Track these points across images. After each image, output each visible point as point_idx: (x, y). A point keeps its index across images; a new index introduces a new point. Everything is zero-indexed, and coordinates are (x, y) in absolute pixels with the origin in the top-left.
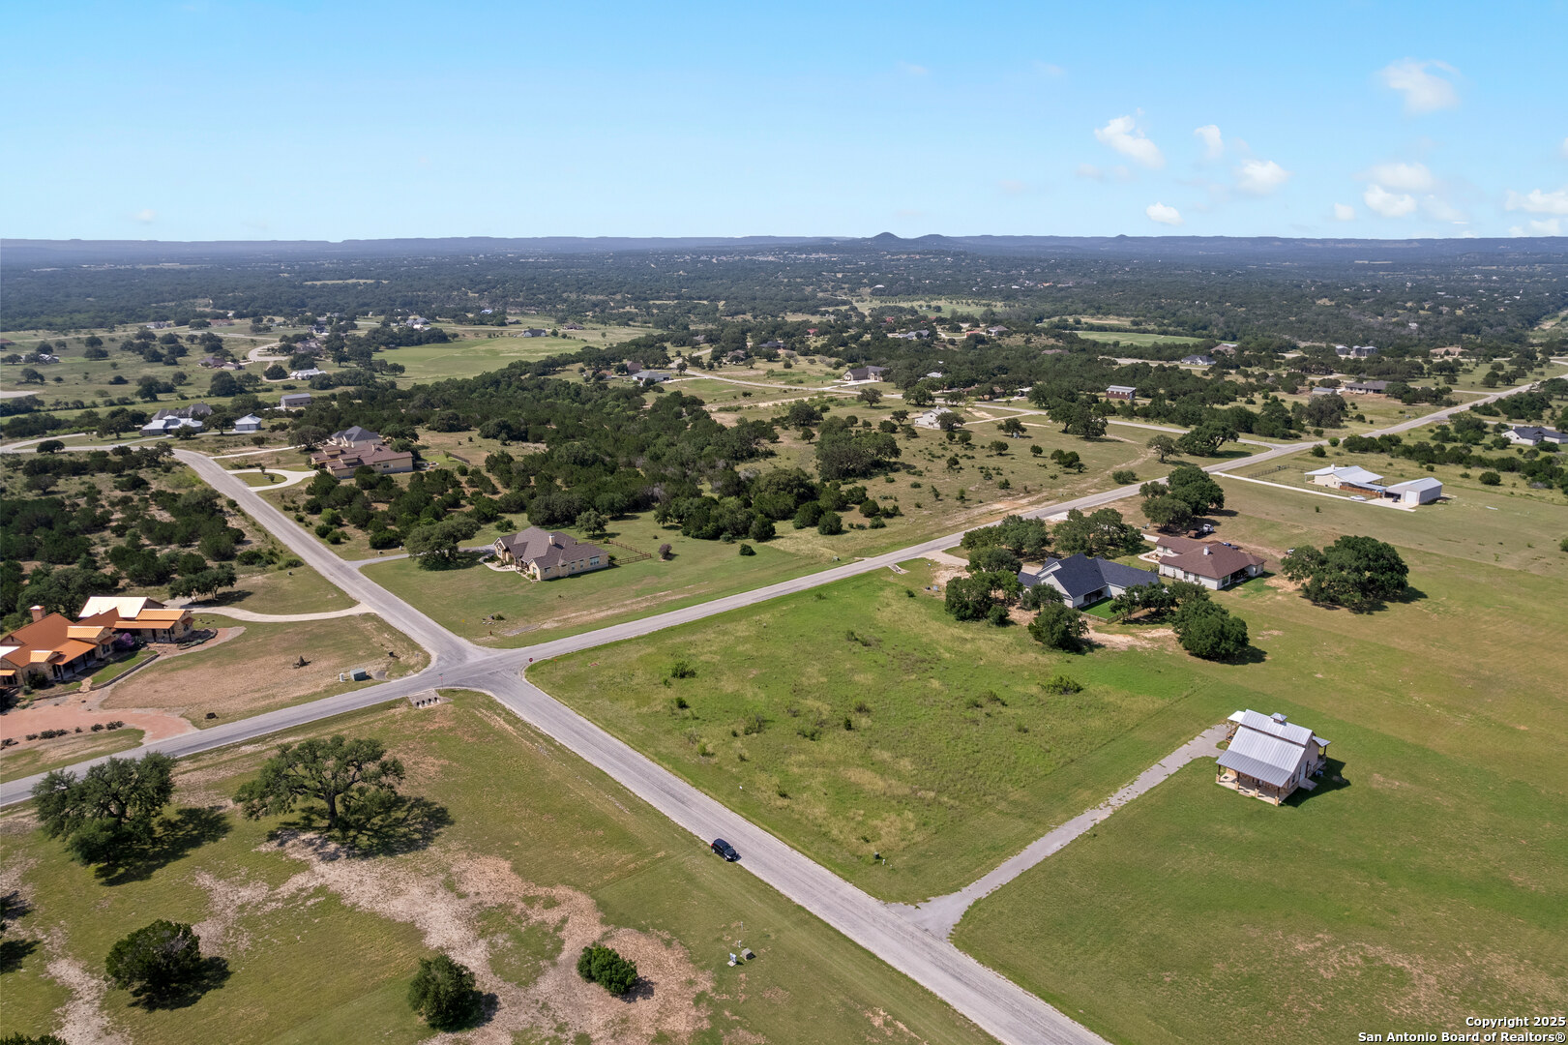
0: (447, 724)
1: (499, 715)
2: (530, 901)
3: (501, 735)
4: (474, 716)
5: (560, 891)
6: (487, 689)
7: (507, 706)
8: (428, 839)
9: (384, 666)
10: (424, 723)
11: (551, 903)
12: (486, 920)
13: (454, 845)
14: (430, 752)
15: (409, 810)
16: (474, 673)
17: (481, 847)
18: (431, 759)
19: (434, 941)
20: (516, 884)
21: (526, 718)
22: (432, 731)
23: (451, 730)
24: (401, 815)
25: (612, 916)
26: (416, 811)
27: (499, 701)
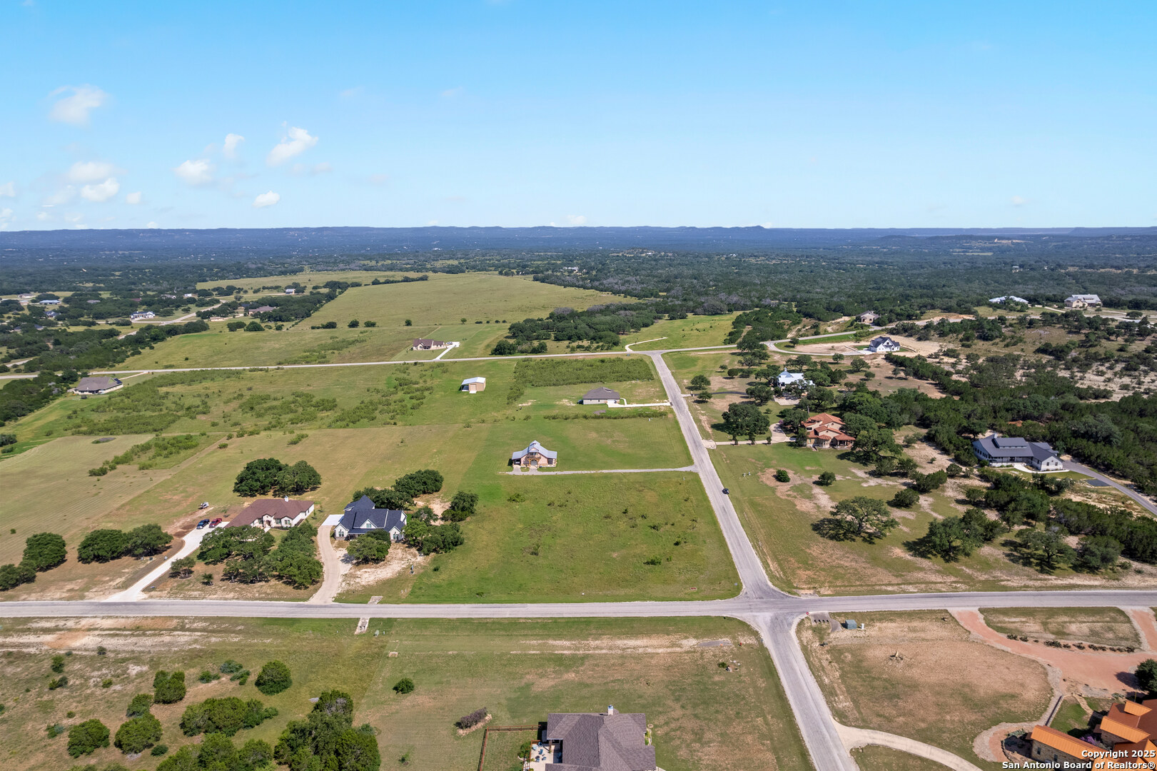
0: (801, 572)
1: (771, 570)
2: (795, 497)
3: (775, 558)
4: (785, 573)
5: (783, 498)
6: (769, 588)
7: (764, 572)
8: (823, 521)
9: (831, 635)
10: (813, 576)
11: (788, 495)
12: (811, 497)
13: (814, 517)
14: (814, 558)
15: (828, 533)
16: (772, 602)
17: (804, 515)
18: (814, 554)
19: (827, 496)
20: (797, 502)
21: (758, 561)
22: (809, 570)
23: (799, 568)
24: (831, 532)
25: (773, 490)
26: (825, 532)
27: (767, 577)
